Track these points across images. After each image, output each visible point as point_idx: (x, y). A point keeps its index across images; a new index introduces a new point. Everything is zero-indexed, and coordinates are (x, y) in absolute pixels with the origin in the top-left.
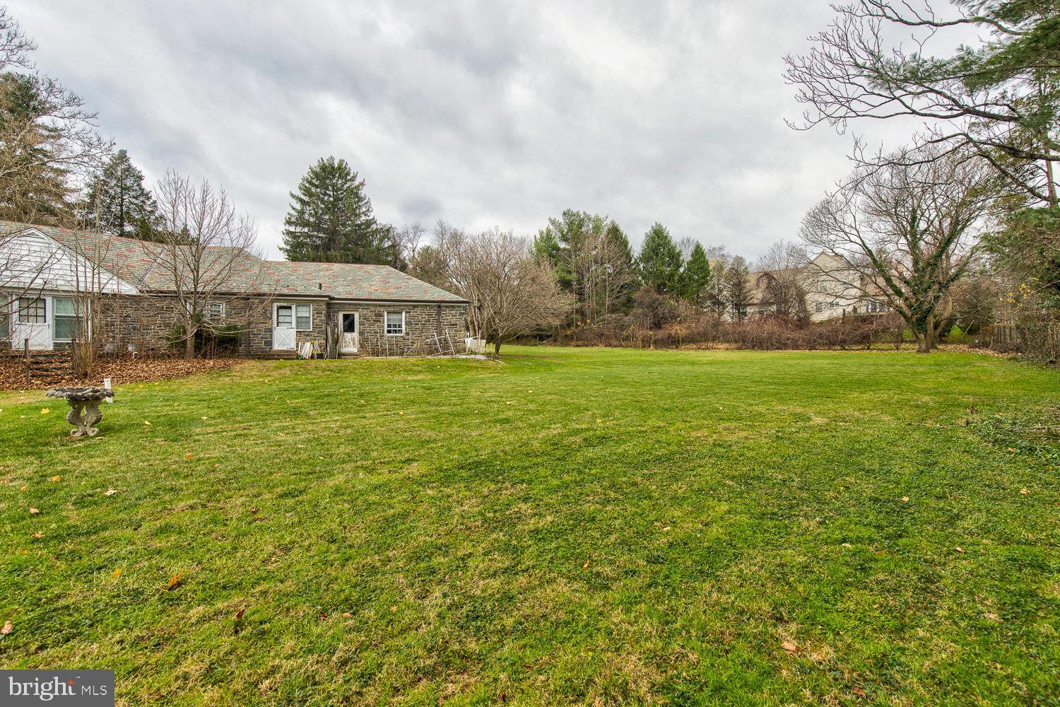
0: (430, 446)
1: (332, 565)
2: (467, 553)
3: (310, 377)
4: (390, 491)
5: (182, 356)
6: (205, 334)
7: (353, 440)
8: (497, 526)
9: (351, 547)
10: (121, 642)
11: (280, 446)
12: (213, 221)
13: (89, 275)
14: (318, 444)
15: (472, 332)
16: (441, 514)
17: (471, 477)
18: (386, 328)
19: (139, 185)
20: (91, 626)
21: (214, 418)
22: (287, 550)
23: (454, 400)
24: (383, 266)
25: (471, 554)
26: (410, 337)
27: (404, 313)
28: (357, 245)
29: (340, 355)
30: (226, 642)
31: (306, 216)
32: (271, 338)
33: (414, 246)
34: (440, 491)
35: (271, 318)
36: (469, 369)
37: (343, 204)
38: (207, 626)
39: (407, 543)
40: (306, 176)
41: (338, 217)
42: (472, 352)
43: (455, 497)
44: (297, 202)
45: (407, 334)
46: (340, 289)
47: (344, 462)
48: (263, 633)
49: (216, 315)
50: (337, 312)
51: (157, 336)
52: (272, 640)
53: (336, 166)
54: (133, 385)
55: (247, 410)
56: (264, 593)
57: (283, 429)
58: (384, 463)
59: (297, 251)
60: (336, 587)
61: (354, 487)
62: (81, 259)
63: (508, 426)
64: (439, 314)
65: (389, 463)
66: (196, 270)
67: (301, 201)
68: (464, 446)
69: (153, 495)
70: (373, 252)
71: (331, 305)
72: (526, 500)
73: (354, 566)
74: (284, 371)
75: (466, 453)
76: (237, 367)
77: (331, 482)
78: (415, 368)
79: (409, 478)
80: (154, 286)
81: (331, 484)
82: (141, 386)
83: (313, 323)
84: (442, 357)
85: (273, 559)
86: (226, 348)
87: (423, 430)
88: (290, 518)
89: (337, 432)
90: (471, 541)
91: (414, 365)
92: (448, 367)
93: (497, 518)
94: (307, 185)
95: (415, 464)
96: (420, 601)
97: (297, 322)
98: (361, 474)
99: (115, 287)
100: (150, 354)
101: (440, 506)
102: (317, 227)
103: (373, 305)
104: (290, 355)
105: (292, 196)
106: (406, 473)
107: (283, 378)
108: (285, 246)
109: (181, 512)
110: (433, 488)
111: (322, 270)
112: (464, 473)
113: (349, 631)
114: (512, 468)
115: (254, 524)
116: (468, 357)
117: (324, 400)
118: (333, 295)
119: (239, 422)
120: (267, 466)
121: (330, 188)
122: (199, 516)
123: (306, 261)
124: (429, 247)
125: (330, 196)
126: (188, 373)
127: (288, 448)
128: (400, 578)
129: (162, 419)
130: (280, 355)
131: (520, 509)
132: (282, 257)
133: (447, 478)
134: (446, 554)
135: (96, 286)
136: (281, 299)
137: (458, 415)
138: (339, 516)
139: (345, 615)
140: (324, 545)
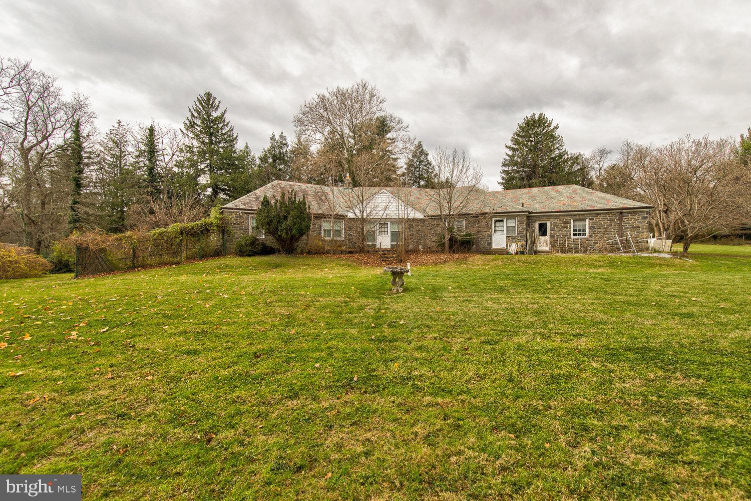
0: (600, 327)
1: (507, 398)
2: (622, 424)
3: (514, 266)
4: (559, 355)
5: (443, 251)
6: (454, 239)
7: (537, 313)
8: (660, 411)
9: (523, 389)
10: (393, 402)
11: (488, 310)
12: (458, 171)
13: (403, 210)
14: (512, 313)
15: (657, 234)
16: (602, 384)
17: (637, 360)
18: (572, 232)
19: (427, 159)
20: (384, 389)
21: (455, 288)
22: (481, 378)
23: (631, 291)
24: (571, 186)
25: (626, 426)
26: (593, 239)
27: (588, 220)
28: (552, 172)
29: (536, 252)
30: (439, 423)
31: (516, 159)
32: (491, 241)
33: (601, 166)
34: (604, 365)
35: (491, 228)
36: (652, 265)
37: (542, 145)
38: (430, 409)
39: (566, 399)
40: (516, 131)
41: (537, 155)
42: (655, 251)
43: (618, 373)
44: (510, 151)
45: (591, 236)
46: (537, 206)
47: (528, 327)
48: (459, 426)
49: (460, 228)
50: (534, 222)
51: (431, 240)
52: (463, 433)
53: (537, 118)
54: (420, 267)
55: (473, 285)
56: (463, 401)
57: (491, 299)
58: (558, 333)
59: (510, 183)
60: (507, 414)
61: (532, 347)
62: (400, 201)
63: (689, 320)
64: (621, 219)
65: (562, 334)
66: (450, 202)
67: (513, 149)
68: (635, 332)
69: (419, 327)
70: (564, 176)
71: (530, 217)
72: (701, 394)
73: (522, 403)
74: (498, 262)
75: (636, 338)
76: (471, 259)
77: (516, 340)
78: (597, 263)
79: (577, 349)
80: (431, 213)
81: (516, 341)
82: (423, 268)
83: (517, 230)
84: (623, 254)
85: (472, 382)
86: (465, 247)
87: (597, 313)
88: (486, 358)
89: (527, 306)
90: (628, 415)
91: (596, 260)
92: (629, 263)
93: (661, 403)
94: (516, 137)
95: (585, 339)
96: (571, 449)
97: (507, 230)
98: (538, 339)
99: (414, 215)
100: (429, 251)
101: (601, 377)
102: (523, 165)
103: (561, 215)
104: (502, 252)
105: (507, 147)
106: (575, 344)
107: (496, 267)
108: (501, 181)
109: (429, 340)
110: (597, 361)
111: (524, 194)
112: (631, 355)
113: (512, 448)
114: (687, 361)
115: (465, 357)
116: (650, 255)
117: (521, 283)
118: (531, 210)
119: (468, 292)
120: (478, 322)
121: (532, 136)
122: (439, 345)
123: (515, 189)
124: (615, 165)
125: (532, 141)
126: (445, 261)
127: (492, 312)
128: (557, 425)
129: (430, 287)
130: (496, 252)
131: (691, 402)
132: (500, 188)
133: (612, 355)
134: (601, 419)
135: (406, 215)
136: (497, 216)
137: (634, 304)
138: (518, 364)
139: (510, 435)
140: (504, 382)
